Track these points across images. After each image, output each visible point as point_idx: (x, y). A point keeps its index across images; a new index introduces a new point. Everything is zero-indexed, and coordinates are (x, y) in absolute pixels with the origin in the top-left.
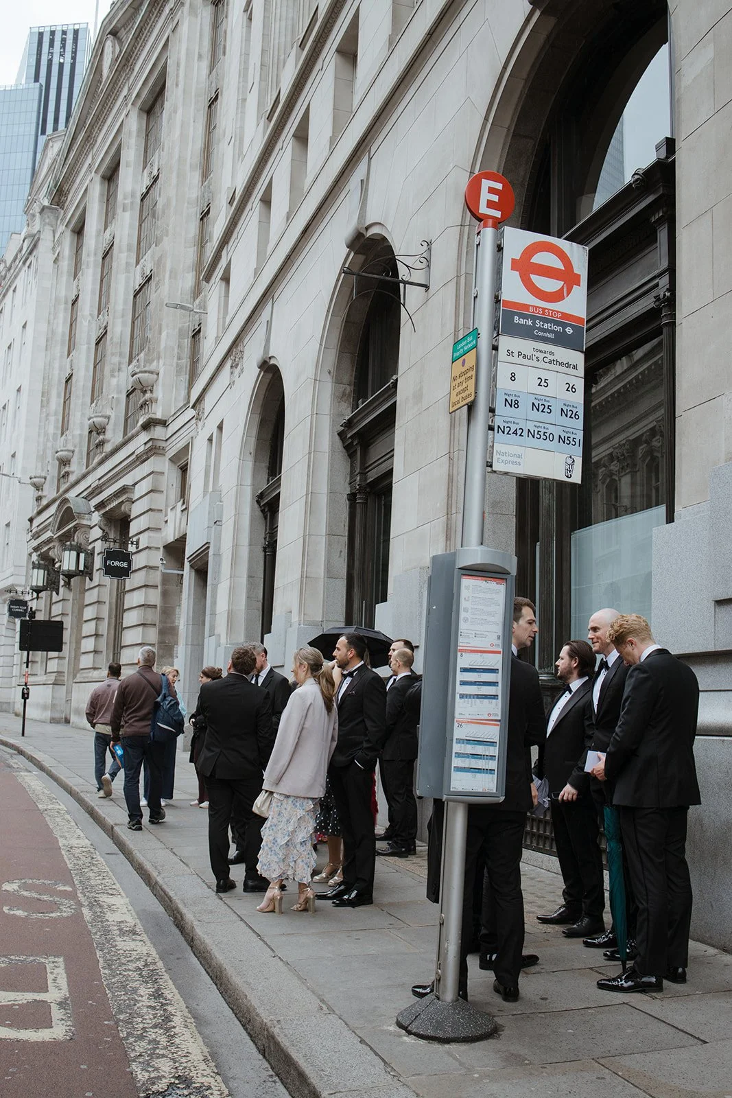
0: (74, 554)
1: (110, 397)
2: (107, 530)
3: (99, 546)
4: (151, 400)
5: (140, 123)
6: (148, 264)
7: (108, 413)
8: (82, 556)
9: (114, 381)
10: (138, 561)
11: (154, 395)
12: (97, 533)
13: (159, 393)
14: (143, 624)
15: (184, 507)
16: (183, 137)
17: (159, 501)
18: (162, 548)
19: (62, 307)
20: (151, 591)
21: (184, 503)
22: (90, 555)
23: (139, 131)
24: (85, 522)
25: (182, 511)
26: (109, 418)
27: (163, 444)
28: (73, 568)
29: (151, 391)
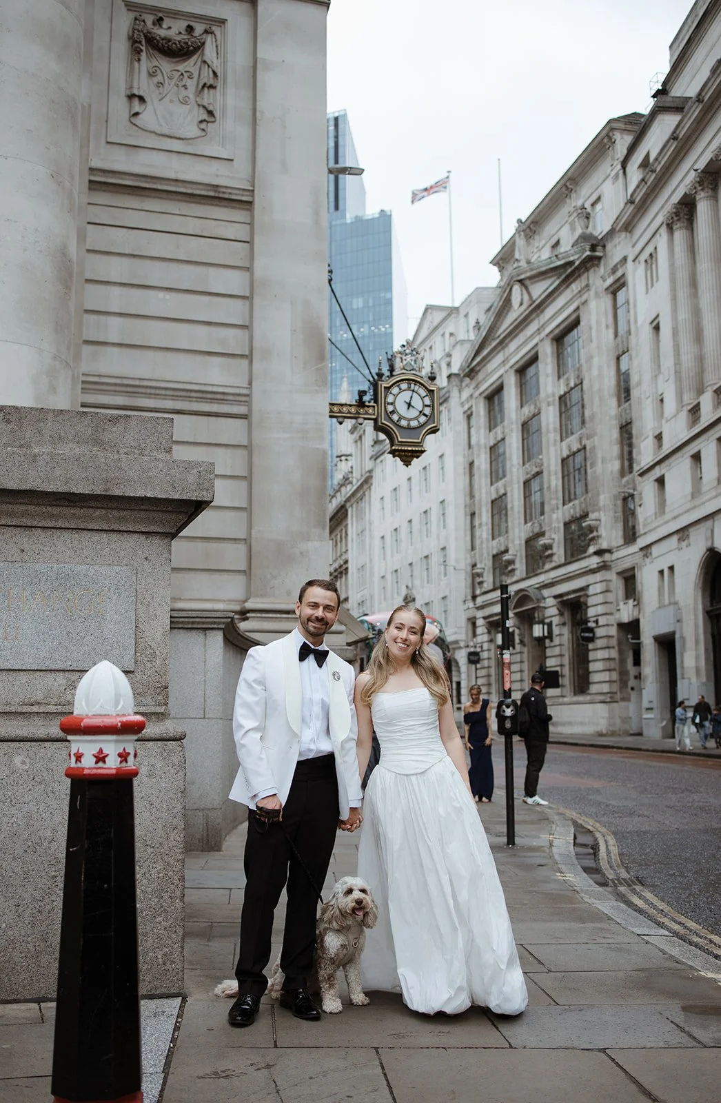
0: (541, 626)
1: (553, 526)
2: (562, 610)
3: (556, 621)
4: (598, 537)
5: (553, 348)
6: (573, 443)
7: (553, 536)
8: (546, 627)
9: (554, 516)
10: (600, 632)
11: (599, 533)
12: (554, 611)
13: (603, 532)
14: (609, 670)
15: (635, 603)
16: (600, 375)
17: (610, 597)
18: (616, 626)
19: (483, 450)
20: (612, 650)
21: (634, 600)
22: (550, 625)
23: (553, 353)
24: (542, 605)
25: (634, 606)
26: (553, 539)
27: (610, 564)
28: (541, 635)
29: (597, 531)
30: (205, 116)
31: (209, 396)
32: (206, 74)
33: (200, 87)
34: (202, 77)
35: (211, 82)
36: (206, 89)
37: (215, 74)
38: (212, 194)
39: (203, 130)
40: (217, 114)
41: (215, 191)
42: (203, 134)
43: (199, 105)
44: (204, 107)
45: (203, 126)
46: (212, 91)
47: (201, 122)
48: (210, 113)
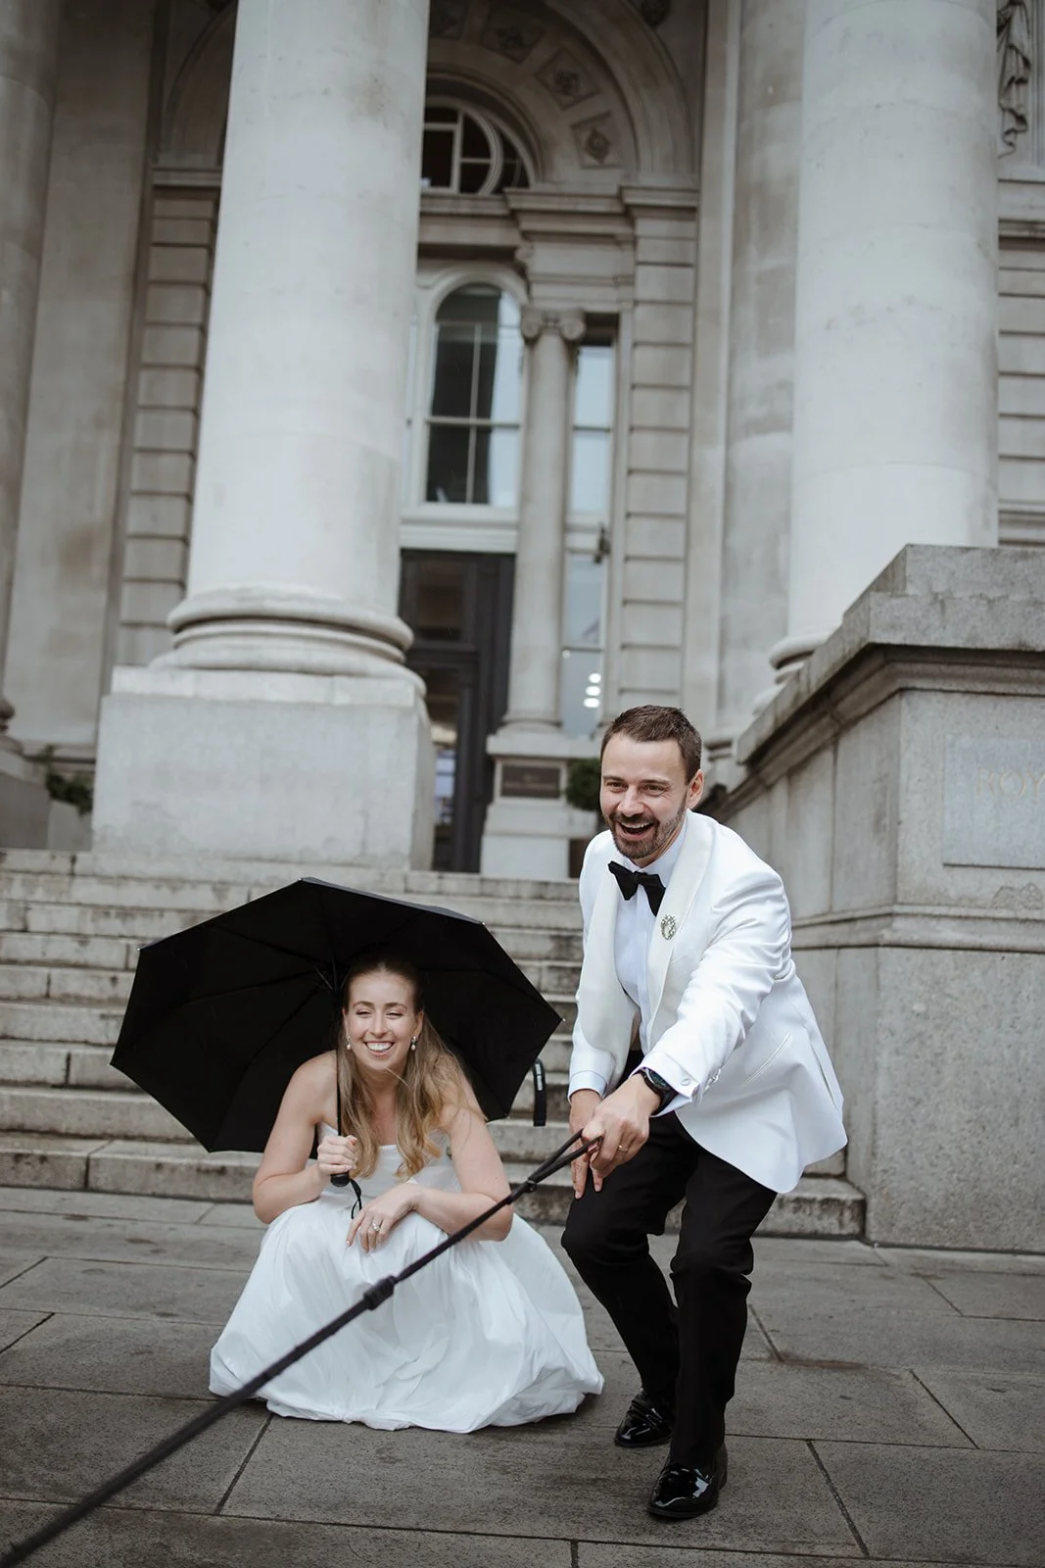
30: (1011, 123)
31: (1027, 518)
32: (1014, 64)
33: (1006, 83)
34: (1008, 68)
35: (1022, 73)
36: (1014, 87)
37: (1026, 62)
38: (1026, 234)
39: (1011, 144)
40: (1030, 119)
41: (1031, 229)
42: (1010, 149)
43: (1004, 110)
44: (1012, 111)
45: (1010, 138)
46: (1022, 88)
47: (1008, 133)
48: (1021, 119)
